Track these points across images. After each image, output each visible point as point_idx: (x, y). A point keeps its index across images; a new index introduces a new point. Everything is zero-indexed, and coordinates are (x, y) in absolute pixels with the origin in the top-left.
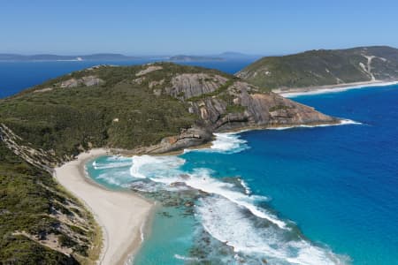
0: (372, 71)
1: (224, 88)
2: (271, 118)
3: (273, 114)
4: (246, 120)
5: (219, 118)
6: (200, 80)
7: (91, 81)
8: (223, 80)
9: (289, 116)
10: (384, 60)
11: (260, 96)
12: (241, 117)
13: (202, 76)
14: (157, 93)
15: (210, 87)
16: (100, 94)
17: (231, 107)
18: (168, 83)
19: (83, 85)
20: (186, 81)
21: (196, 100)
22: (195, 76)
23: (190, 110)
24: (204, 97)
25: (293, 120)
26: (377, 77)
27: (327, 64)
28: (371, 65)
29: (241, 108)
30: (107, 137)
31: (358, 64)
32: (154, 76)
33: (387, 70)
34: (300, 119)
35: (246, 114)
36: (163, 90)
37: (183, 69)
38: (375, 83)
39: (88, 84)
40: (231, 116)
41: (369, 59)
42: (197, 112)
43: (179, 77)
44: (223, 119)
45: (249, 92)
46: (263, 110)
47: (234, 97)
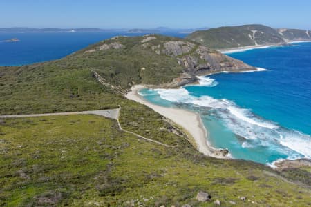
1: (194, 50)
2: (221, 67)
4: (208, 68)
5: (195, 67)
6: (180, 45)
8: (193, 45)
9: (231, 66)
10: (262, 33)
11: (214, 54)
12: (206, 67)
13: (181, 42)
14: (158, 53)
15: (187, 49)
17: (200, 61)
18: (163, 47)
19: (113, 48)
20: (173, 45)
21: (180, 57)
22: (177, 42)
23: (179, 62)
24: (185, 55)
25: (233, 68)
26: (258, 43)
27: (232, 35)
28: (255, 36)
29: (205, 62)
30: (141, 78)
31: (247, 35)
33: (264, 39)
34: (237, 68)
35: (209, 65)
36: (161, 51)
37: (168, 39)
38: (257, 46)
39: (116, 47)
40: (201, 66)
41: (254, 32)
42: (183, 64)
43: (168, 43)
44: (197, 68)
45: (208, 52)
46: (217, 62)
47: (200, 55)
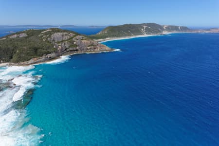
0: (145, 31)
1: (72, 38)
2: (87, 49)
3: (88, 48)
4: (77, 50)
5: (66, 49)
6: (63, 35)
8: (72, 35)
9: (95, 49)
10: (149, 28)
11: (85, 41)
12: (75, 49)
13: (65, 33)
15: (66, 38)
16: (21, 40)
17: (72, 45)
18: (50, 36)
19: (18, 37)
20: (57, 35)
21: (58, 43)
22: (62, 33)
23: (54, 47)
24: (62, 41)
26: (146, 34)
27: (130, 29)
28: (145, 29)
29: (76, 46)
30: (11, 58)
31: (141, 29)
32: (46, 34)
33: (150, 31)
34: (98, 50)
35: (78, 48)
36: (47, 39)
37: (58, 31)
39: (21, 36)
40: (71, 49)
41: (145, 27)
42: (57, 47)
43: (55, 34)
44: (68, 50)
45: (81, 40)
46: (85, 46)
47: (75, 41)
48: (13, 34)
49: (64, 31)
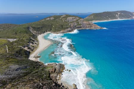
0: (119, 17)
1: (78, 20)
2: (87, 27)
3: (87, 26)
4: (81, 27)
5: (75, 27)
6: (73, 19)
7: (52, 18)
8: (78, 18)
9: (91, 27)
10: (123, 14)
11: (85, 22)
12: (80, 27)
13: (74, 17)
14: (63, 21)
15: (75, 20)
16: (52, 21)
17: (78, 24)
18: (66, 19)
19: (50, 19)
21: (71, 23)
22: (72, 17)
23: (69, 25)
24: (73, 22)
25: (92, 27)
27: (108, 15)
30: (51, 30)
31: (116, 15)
32: (64, 18)
33: (123, 17)
34: (93, 27)
35: (81, 26)
36: (65, 20)
37: (70, 16)
39: (51, 19)
40: (78, 26)
41: (119, 14)
42: (71, 25)
43: (69, 18)
45: (83, 21)
46: (86, 25)
47: (79, 22)
48: (47, 18)
49: (73, 16)
